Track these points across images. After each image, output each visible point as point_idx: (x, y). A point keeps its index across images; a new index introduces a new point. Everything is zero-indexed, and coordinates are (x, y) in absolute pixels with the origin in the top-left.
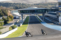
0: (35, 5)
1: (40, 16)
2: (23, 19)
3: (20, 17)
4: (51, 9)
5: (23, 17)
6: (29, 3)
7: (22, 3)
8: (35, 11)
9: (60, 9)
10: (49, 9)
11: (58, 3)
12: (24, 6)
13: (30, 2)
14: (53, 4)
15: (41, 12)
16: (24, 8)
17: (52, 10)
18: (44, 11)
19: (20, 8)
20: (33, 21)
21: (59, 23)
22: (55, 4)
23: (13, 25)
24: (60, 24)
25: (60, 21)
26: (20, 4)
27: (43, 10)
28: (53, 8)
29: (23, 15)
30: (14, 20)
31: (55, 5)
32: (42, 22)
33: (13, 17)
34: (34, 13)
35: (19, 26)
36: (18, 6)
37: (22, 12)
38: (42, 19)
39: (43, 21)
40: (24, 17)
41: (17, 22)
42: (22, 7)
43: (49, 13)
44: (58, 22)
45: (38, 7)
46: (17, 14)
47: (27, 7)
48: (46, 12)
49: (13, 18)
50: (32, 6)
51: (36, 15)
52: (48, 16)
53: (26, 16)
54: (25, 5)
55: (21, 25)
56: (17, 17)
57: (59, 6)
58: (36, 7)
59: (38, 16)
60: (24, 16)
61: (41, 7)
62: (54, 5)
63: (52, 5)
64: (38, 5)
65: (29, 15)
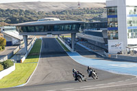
0: (54, 13)
1: (66, 40)
2: (27, 45)
3: (22, 42)
4: (91, 24)
5: (27, 42)
6: (42, 10)
7: (24, 10)
8: (56, 27)
9: (111, 22)
10: (86, 24)
11: (105, 10)
12: (30, 16)
13: (43, 7)
14: (95, 11)
15: (68, 30)
16: (31, 20)
17: (93, 25)
18: (75, 27)
19: (21, 20)
20: (50, 50)
21: (108, 55)
22: (100, 11)
23: (6, 59)
24: (110, 56)
25: (110, 49)
26: (21, 11)
27: (72, 24)
28: (94, 21)
29: (27, 36)
30: (6, 48)
31: (100, 13)
32: (69, 51)
33: (5, 42)
34: (53, 33)
35: (19, 61)
36: (17, 16)
37: (26, 30)
38: (70, 45)
39: (72, 50)
40: (29, 41)
41: (15, 52)
42: (25, 19)
43: (86, 33)
44: (107, 51)
45: (62, 18)
46: (15, 34)
47: (38, 17)
48: (80, 30)
49: (5, 44)
50: (48, 15)
51: (56, 37)
52: (83, 40)
53: (34, 38)
54: (31, 13)
55: (23, 59)
56: (14, 42)
57: (108, 17)
58: (56, 17)
59: (62, 38)
60: (29, 39)
61: (68, 18)
62: (97, 13)
63: (92, 13)
64: (61, 13)
65: (41, 37)
